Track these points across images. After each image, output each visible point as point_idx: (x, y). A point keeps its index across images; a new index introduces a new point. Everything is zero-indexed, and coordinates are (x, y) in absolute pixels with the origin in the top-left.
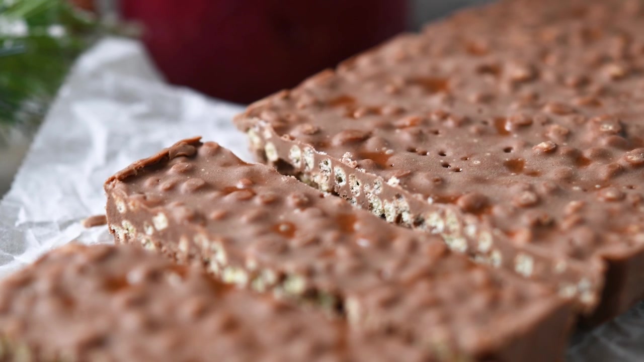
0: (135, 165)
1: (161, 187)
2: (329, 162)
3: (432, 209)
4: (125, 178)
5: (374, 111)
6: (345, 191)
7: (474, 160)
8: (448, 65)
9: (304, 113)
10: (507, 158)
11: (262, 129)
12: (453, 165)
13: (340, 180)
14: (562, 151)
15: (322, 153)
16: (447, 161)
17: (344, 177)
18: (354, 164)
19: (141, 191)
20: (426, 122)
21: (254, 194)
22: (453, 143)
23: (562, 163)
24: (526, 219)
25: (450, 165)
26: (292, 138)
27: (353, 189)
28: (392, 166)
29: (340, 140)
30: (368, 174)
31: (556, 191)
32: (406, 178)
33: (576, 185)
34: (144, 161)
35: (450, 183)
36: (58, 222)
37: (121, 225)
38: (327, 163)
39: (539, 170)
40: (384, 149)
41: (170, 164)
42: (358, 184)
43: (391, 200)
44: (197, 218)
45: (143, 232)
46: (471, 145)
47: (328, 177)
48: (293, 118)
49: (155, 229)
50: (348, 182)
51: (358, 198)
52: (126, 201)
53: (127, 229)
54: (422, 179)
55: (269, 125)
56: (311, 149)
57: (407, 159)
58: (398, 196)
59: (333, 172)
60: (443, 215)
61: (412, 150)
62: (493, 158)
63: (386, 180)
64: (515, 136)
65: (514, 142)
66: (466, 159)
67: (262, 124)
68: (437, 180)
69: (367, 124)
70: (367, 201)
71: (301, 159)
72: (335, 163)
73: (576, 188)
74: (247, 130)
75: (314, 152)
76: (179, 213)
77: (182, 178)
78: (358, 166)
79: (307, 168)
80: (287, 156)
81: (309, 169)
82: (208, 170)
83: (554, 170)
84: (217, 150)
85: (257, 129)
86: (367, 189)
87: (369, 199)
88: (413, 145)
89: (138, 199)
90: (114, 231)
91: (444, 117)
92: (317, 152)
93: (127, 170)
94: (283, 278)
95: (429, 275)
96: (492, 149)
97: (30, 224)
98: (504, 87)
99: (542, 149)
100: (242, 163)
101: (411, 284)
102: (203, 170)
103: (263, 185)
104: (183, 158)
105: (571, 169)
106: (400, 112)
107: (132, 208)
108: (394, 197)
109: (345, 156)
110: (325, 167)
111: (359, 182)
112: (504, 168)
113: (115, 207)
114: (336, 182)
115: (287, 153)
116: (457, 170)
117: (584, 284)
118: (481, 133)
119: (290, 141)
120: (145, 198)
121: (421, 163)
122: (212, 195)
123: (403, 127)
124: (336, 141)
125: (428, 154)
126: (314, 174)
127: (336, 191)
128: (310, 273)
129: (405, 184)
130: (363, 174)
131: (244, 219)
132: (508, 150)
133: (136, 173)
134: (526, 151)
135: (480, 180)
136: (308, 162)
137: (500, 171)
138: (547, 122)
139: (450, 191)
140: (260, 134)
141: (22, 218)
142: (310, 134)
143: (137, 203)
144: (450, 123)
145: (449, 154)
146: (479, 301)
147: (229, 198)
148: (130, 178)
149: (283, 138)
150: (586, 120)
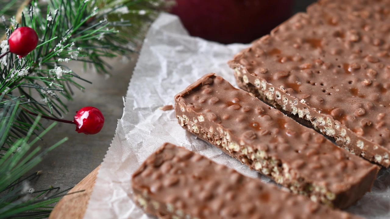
0: (188, 89)
1: (201, 100)
2: (273, 88)
3: (320, 116)
4: (184, 96)
5: (289, 59)
6: (280, 101)
7: (336, 89)
8: (320, 31)
9: (259, 59)
10: (350, 87)
11: (241, 69)
12: (327, 91)
13: (278, 96)
14: (375, 84)
15: (270, 84)
16: (324, 89)
17: (280, 96)
18: (285, 91)
19: (191, 102)
20: (314, 66)
21: (241, 107)
22: (326, 79)
23: (375, 91)
24: (361, 124)
25: (326, 90)
26: (256, 75)
27: (284, 101)
28: (301, 91)
29: (278, 77)
30: (291, 96)
31: (373, 108)
32: (308, 99)
33: (381, 104)
34: (192, 88)
35: (327, 101)
36: (151, 108)
37: (182, 117)
38: (272, 89)
39: (364, 95)
40: (297, 82)
41: (202, 88)
42: (286, 99)
43: (301, 109)
44: (218, 119)
45: (192, 121)
46: (334, 80)
47: (272, 94)
48: (255, 63)
49: (198, 121)
50: (282, 98)
51: (286, 106)
52: (185, 108)
53: (185, 119)
54: (315, 100)
55: (245, 68)
56: (265, 81)
57: (307, 88)
58: (305, 108)
59: (275, 93)
60: (325, 119)
61: (309, 82)
62: (345, 88)
63: (300, 100)
64: (353, 74)
65: (353, 78)
66: (333, 88)
67: (242, 67)
68: (321, 101)
69: (288, 67)
70: (290, 107)
71: (260, 84)
72: (276, 89)
73: (381, 105)
74: (235, 68)
75: (266, 83)
76: (210, 116)
77: (209, 96)
78: (287, 92)
79: (262, 89)
80: (253, 82)
81: (264, 89)
82: (220, 92)
83: (371, 95)
84: (222, 81)
85: (239, 69)
86: (291, 102)
87: (292, 107)
88: (309, 79)
89: (191, 107)
90: (178, 118)
91: (322, 63)
92: (268, 83)
93: (185, 92)
96: (343, 82)
97: (139, 109)
98: (347, 46)
99: (366, 84)
100: (234, 88)
102: (217, 92)
103: (244, 101)
104: (208, 85)
105: (378, 95)
106: (302, 60)
107: (188, 111)
108: (303, 108)
109: (281, 87)
110: (271, 90)
111: (287, 99)
112: (349, 93)
113: (180, 109)
114: (276, 97)
115: (254, 81)
116: (329, 94)
118: (338, 73)
119: (255, 76)
120: (194, 107)
121: (313, 90)
122: (222, 106)
123: (303, 69)
124: (275, 77)
125: (316, 84)
126: (266, 92)
127: (276, 100)
129: (308, 102)
130: (289, 96)
131: (237, 120)
132: (350, 82)
133: (188, 93)
134: (358, 83)
135: (340, 100)
136: (263, 87)
137: (348, 95)
138: (367, 67)
139: (327, 106)
140: (241, 71)
141: (136, 106)
142: (264, 73)
143: (191, 109)
144: (324, 67)
145: (325, 84)
147: (230, 108)
148: (186, 96)
149: (251, 74)
150: (384, 66)
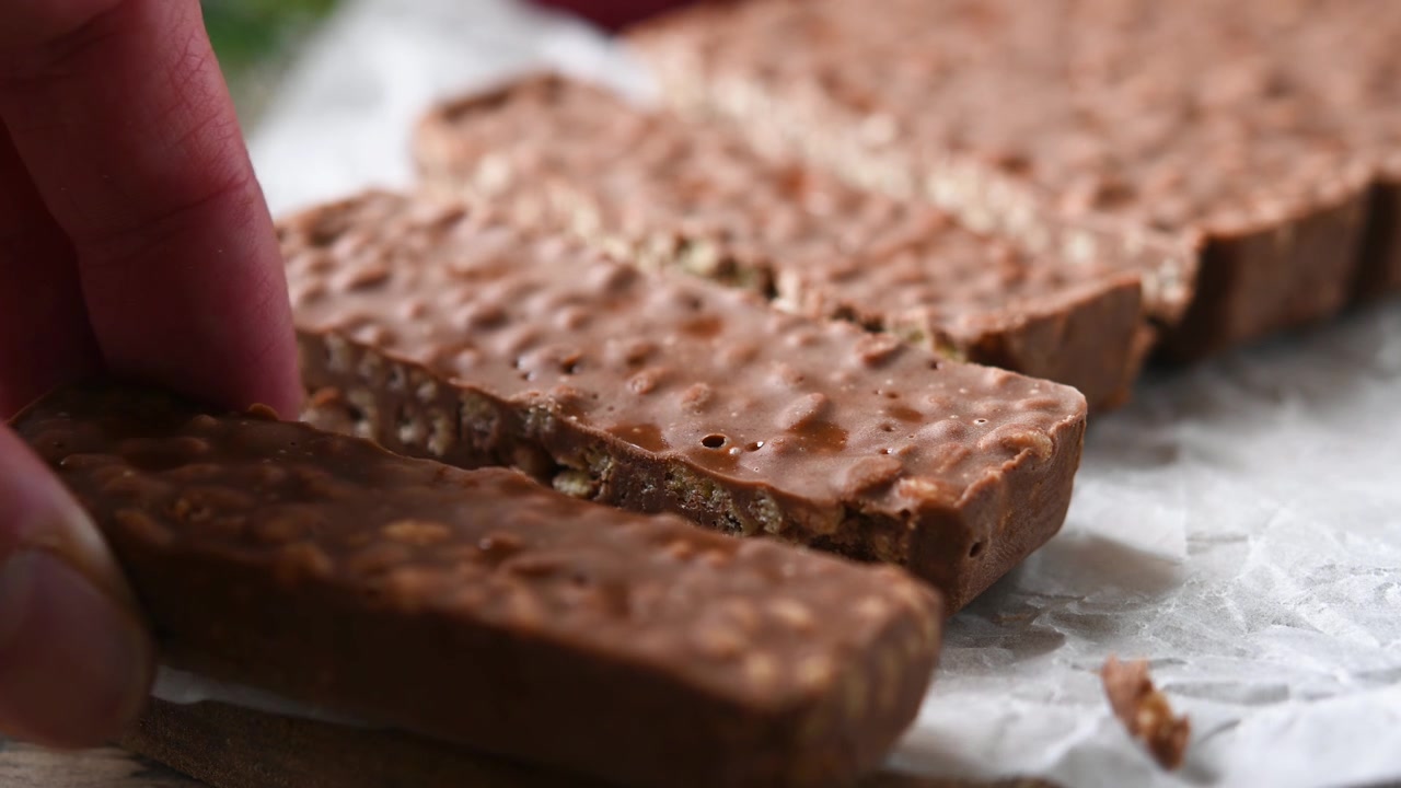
44: (552, 165)
94: (683, 245)
95: (919, 248)
101: (886, 258)
117: (1170, 269)
128: (724, 237)
146: (990, 281)
